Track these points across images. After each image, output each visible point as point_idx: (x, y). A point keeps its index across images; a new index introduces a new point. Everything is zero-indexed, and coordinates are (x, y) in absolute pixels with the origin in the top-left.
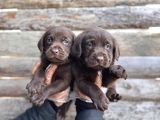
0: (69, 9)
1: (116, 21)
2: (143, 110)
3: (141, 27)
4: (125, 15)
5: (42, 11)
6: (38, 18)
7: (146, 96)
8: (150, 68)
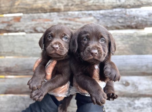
0: (70, 13)
1: (113, 22)
2: (141, 106)
3: (136, 28)
4: (122, 17)
5: (45, 15)
6: (41, 21)
7: (144, 93)
8: (147, 66)
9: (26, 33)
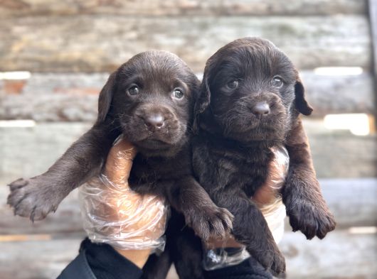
5: (89, 80)
9: (37, 122)
